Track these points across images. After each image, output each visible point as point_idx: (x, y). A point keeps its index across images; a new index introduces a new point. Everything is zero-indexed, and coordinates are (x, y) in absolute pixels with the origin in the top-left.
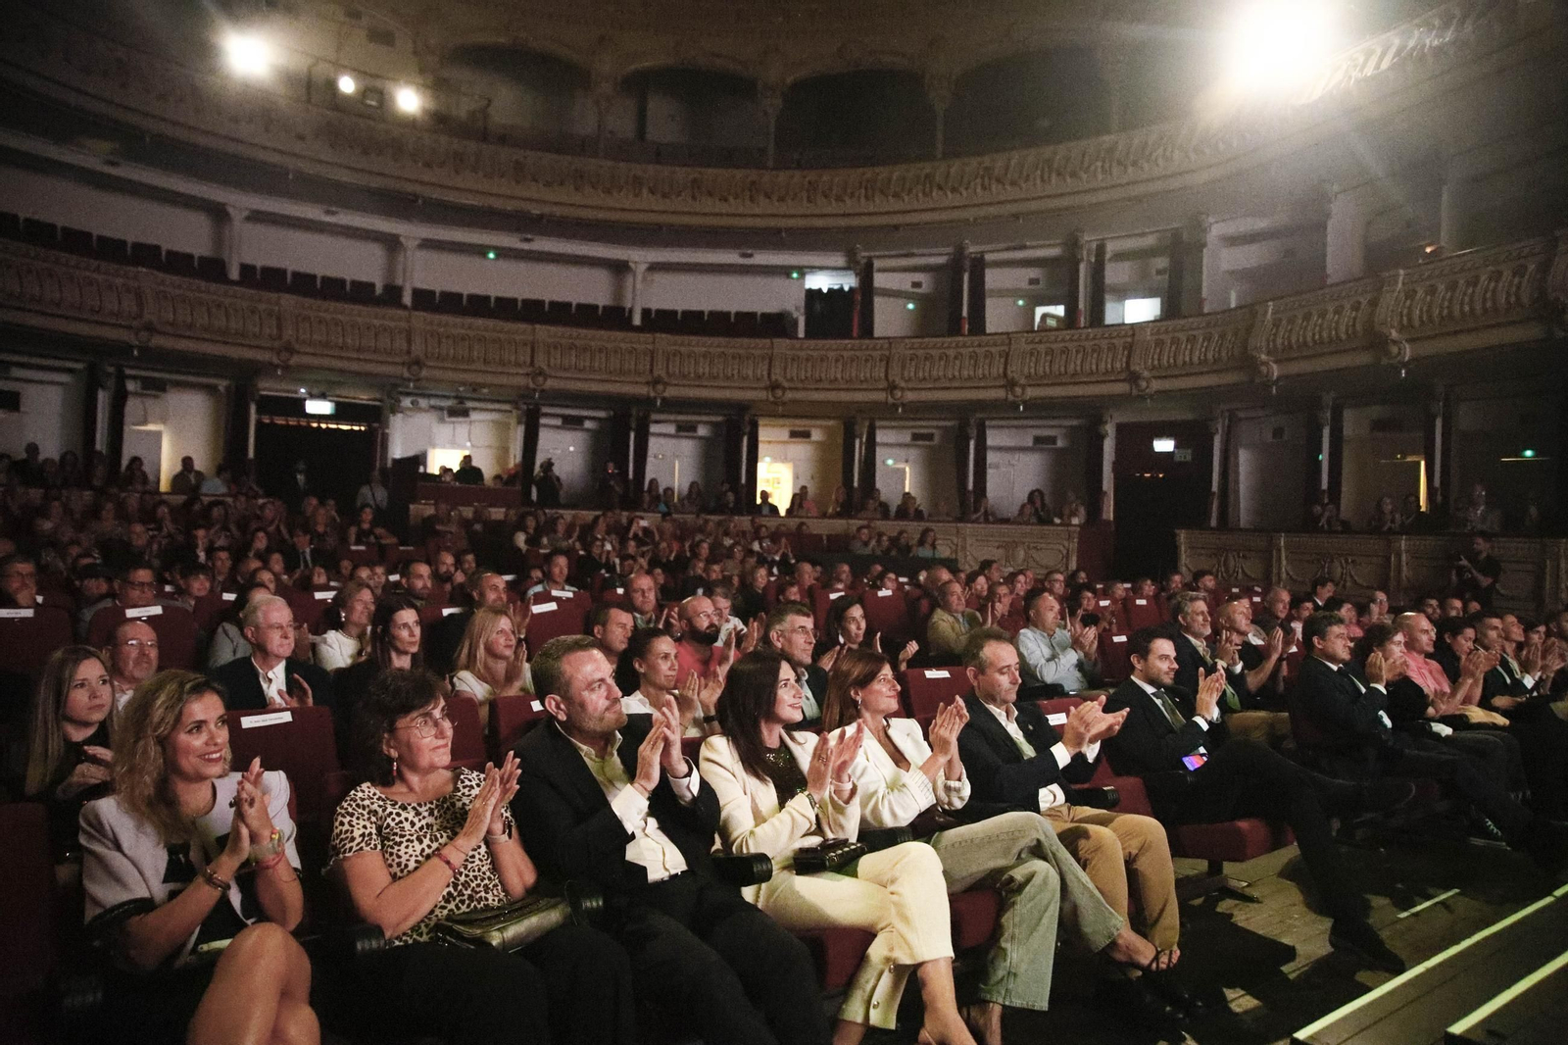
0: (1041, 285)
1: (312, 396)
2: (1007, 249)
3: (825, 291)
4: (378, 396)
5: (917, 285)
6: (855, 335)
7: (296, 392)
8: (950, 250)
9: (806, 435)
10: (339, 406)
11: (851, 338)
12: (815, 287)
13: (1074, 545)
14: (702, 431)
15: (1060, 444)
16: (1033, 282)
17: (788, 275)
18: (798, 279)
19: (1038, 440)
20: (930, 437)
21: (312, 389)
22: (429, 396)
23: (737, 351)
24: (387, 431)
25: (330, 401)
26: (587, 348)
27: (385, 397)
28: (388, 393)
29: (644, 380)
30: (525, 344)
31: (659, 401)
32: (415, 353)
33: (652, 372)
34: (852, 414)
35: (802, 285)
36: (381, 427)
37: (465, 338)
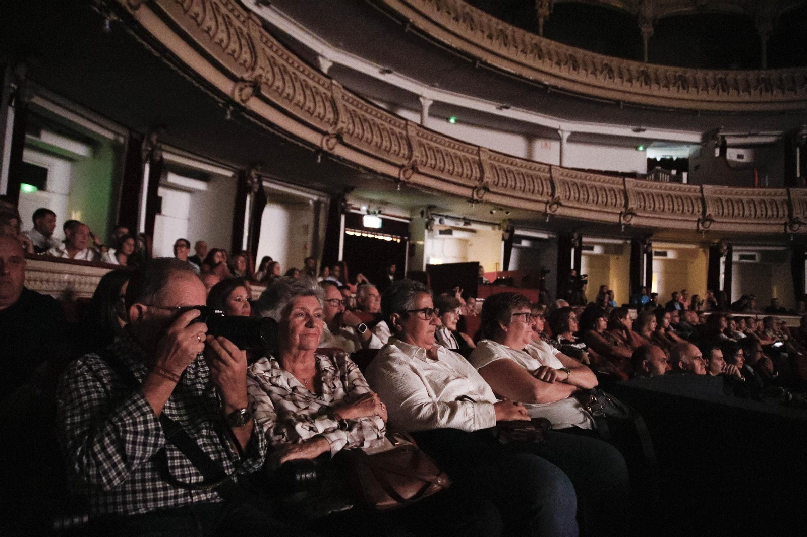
1: (368, 213)
3: (659, 159)
4: (407, 215)
5: (740, 156)
7: (359, 209)
9: (665, 254)
10: (384, 221)
12: (652, 157)
14: (597, 250)
17: (636, 148)
18: (643, 151)
20: (752, 257)
21: (369, 207)
22: (447, 217)
23: (678, 193)
24: (421, 243)
25: (379, 218)
26: (583, 186)
27: (418, 217)
28: (422, 213)
29: (619, 212)
30: (546, 180)
31: (623, 227)
32: (485, 180)
33: (626, 205)
34: (716, 241)
35: (645, 155)
36: (409, 240)
37: (510, 171)
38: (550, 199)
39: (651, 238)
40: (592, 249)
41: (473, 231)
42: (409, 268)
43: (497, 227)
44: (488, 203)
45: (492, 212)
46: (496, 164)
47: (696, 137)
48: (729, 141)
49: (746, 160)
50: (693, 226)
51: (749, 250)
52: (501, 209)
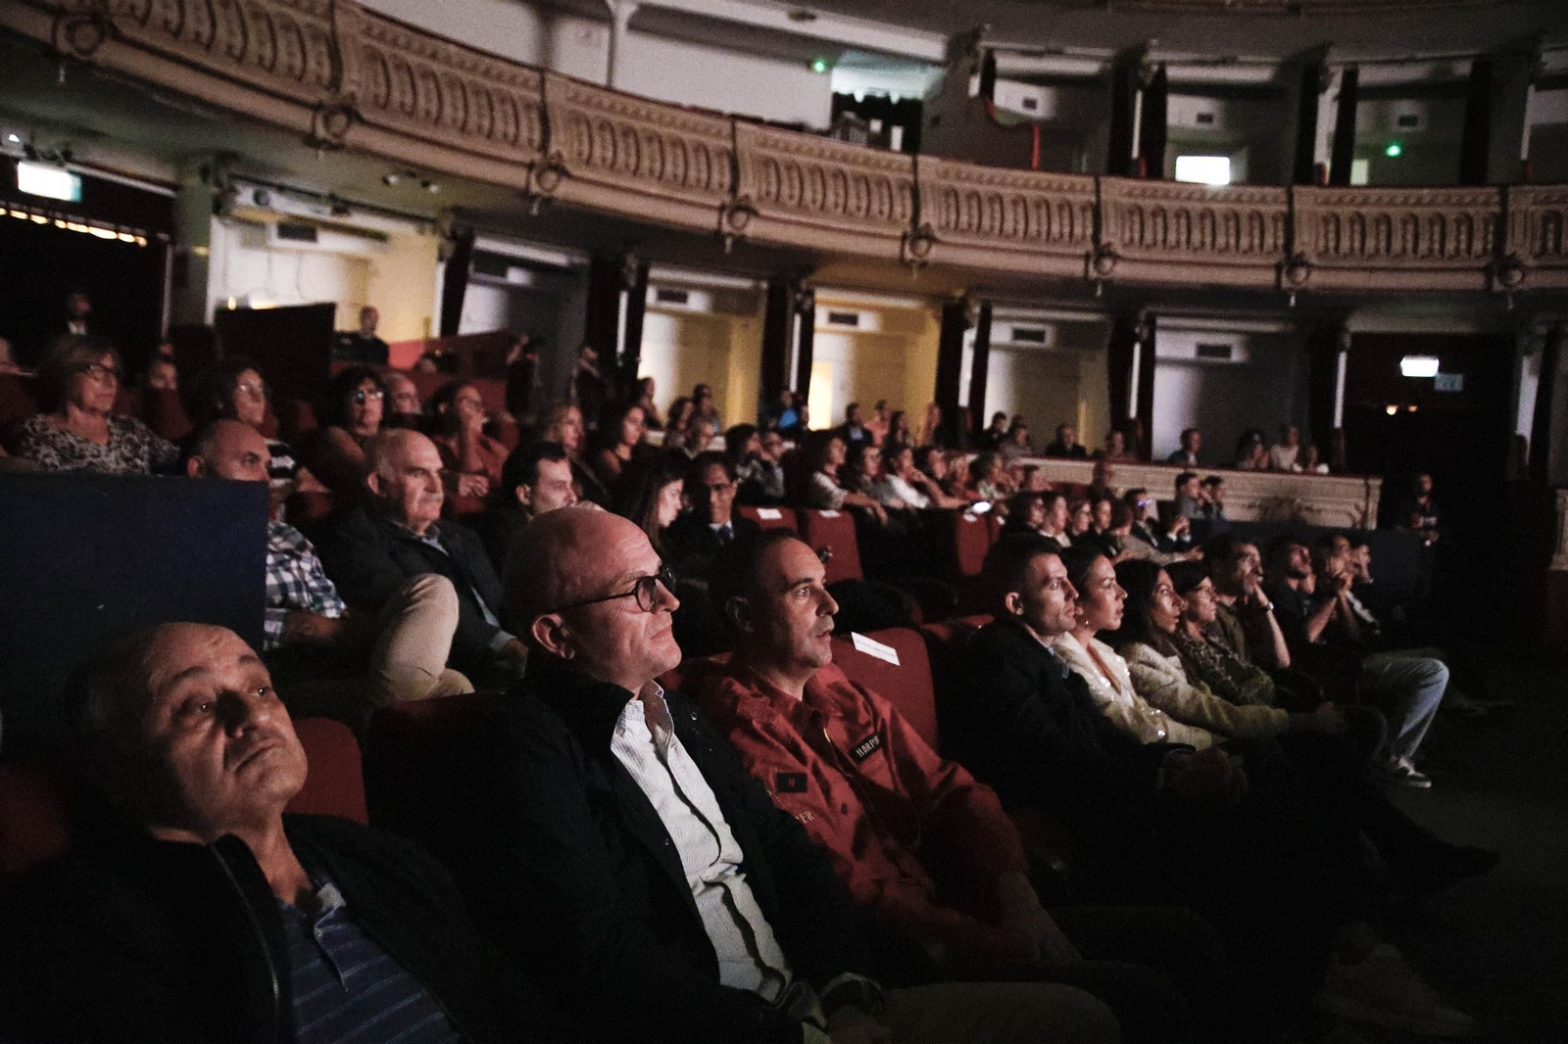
0: (1216, 125)
1: (32, 156)
2: (1202, 63)
3: (859, 97)
4: (167, 175)
5: (1030, 104)
6: (1035, 162)
8: (1107, 53)
9: (852, 320)
10: (88, 184)
11: (1027, 166)
12: (844, 90)
13: (1373, 507)
14: (697, 303)
15: (1236, 356)
16: (1203, 118)
17: (809, 64)
18: (823, 73)
19: (1202, 349)
20: (1038, 336)
21: (33, 138)
22: (281, 189)
23: (861, 169)
24: (201, 251)
25: (72, 173)
26: (628, 132)
27: (193, 181)
28: (205, 173)
29: (717, 203)
30: (528, 107)
31: (729, 242)
32: (348, 88)
33: (734, 189)
34: (959, 293)
35: (828, 84)
36: (173, 243)
37: (428, 75)
38: (537, 157)
39: (812, 278)
40: (682, 298)
41: (380, 237)
42: (173, 316)
43: (428, 227)
44: (362, 152)
45: (386, 182)
46: (384, 49)
47: (932, 47)
48: (1003, 63)
49: (1040, 112)
50: (889, 249)
51: (1033, 318)
52: (412, 175)
